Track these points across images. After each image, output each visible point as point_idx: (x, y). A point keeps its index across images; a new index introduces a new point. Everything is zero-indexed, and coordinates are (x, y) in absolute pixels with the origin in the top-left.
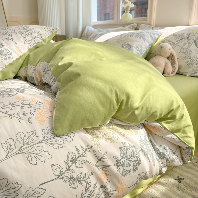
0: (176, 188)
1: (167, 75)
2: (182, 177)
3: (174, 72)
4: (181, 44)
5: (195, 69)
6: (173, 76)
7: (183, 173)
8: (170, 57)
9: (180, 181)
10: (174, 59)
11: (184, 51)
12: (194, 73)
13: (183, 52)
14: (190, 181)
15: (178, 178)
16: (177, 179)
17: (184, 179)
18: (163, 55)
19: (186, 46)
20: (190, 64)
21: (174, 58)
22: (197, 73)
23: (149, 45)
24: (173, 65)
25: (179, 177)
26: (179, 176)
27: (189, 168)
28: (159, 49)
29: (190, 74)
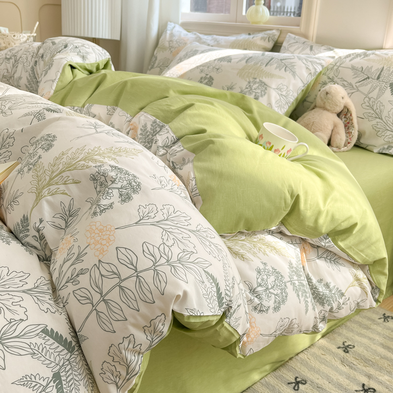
0: (339, 362)
1: (335, 149)
2: (350, 344)
3: (349, 143)
4: (365, 89)
5: (390, 140)
7: (353, 337)
8: (342, 113)
9: (346, 351)
10: (351, 117)
11: (371, 102)
12: (387, 148)
13: (368, 104)
14: (365, 351)
15: (344, 344)
16: (342, 346)
17: (354, 347)
18: (329, 108)
19: (374, 94)
20: (381, 130)
21: (351, 115)
22: (392, 147)
23: (303, 85)
24: (348, 128)
25: (346, 344)
26: (346, 342)
27: (365, 328)
28: (323, 97)
29: (379, 149)
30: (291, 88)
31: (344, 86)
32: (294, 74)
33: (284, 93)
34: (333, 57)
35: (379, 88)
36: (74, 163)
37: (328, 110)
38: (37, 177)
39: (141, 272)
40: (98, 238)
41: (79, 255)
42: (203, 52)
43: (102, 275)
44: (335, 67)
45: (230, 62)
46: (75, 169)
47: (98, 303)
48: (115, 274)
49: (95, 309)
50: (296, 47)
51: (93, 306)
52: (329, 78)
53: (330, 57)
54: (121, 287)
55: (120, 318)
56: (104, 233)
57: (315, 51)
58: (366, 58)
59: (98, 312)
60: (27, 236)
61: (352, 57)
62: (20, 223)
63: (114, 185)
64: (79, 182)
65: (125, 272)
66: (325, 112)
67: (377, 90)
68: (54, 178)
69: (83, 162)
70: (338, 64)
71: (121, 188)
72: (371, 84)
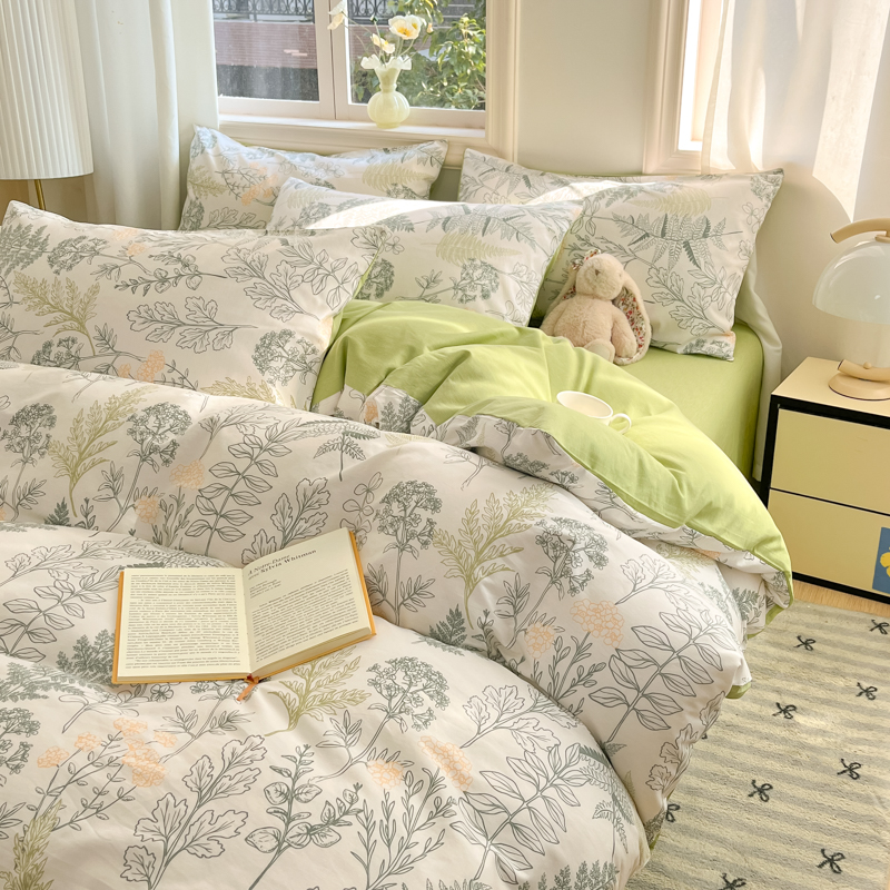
1: (625, 360)
3: (640, 346)
4: (648, 254)
5: (700, 331)
6: (641, 360)
8: (620, 299)
10: (635, 303)
11: (660, 276)
12: (697, 345)
13: (657, 280)
18: (602, 295)
19: (664, 262)
20: (684, 318)
21: (634, 300)
22: (704, 342)
23: (547, 259)
29: (685, 348)
30: (532, 268)
31: (611, 252)
32: (532, 242)
33: (524, 279)
34: (580, 203)
35: (667, 251)
36: (501, 523)
37: (600, 298)
38: (451, 552)
39: (680, 650)
40: (599, 622)
41: (578, 648)
42: (340, 208)
43: (629, 667)
44: (586, 219)
45: (412, 229)
46: (509, 532)
47: (636, 700)
48: (648, 661)
49: (634, 709)
50: (497, 178)
51: (629, 706)
52: (580, 238)
53: (574, 202)
54: (662, 675)
55: (673, 710)
56: (603, 613)
57: (537, 186)
58: (632, 199)
59: (638, 712)
60: (464, 637)
61: (608, 197)
62: (446, 622)
63: (577, 546)
64: (522, 549)
65: (661, 656)
66: (597, 302)
67: (666, 255)
68: (482, 551)
69: (514, 522)
70: (588, 212)
71: (586, 547)
72: (654, 246)
